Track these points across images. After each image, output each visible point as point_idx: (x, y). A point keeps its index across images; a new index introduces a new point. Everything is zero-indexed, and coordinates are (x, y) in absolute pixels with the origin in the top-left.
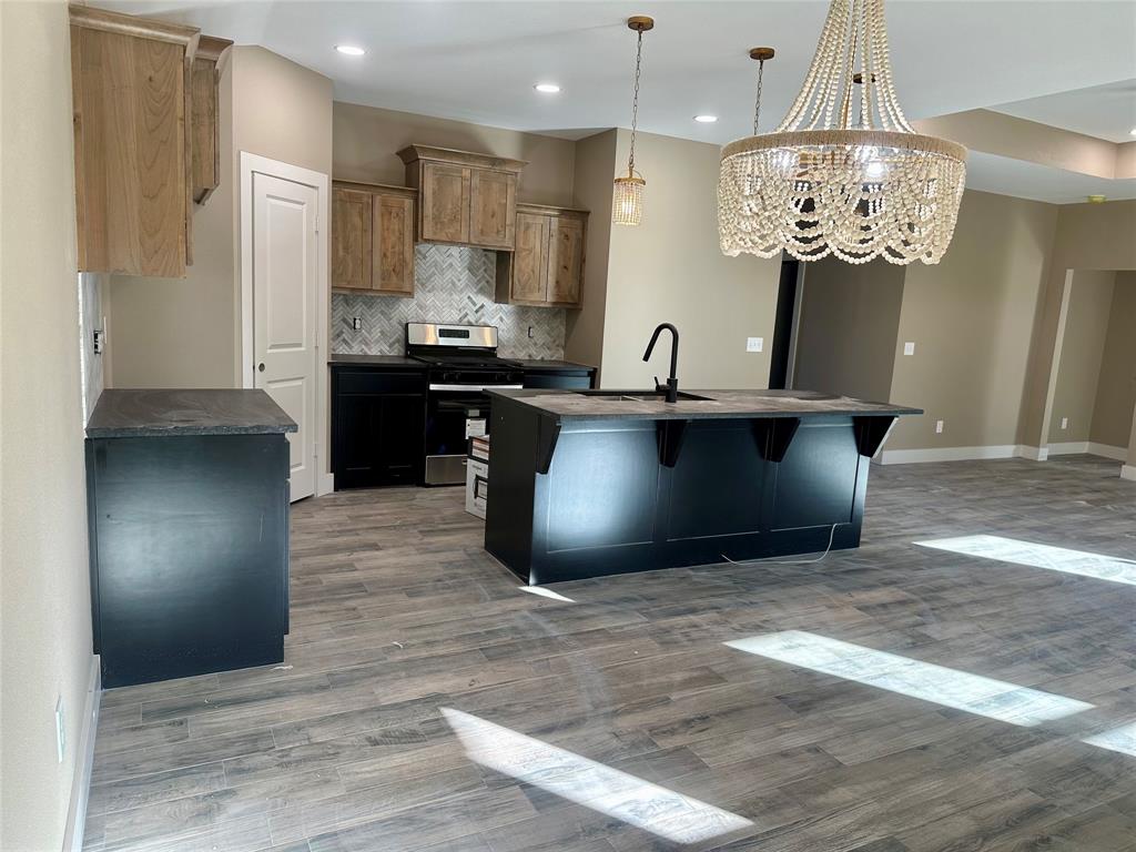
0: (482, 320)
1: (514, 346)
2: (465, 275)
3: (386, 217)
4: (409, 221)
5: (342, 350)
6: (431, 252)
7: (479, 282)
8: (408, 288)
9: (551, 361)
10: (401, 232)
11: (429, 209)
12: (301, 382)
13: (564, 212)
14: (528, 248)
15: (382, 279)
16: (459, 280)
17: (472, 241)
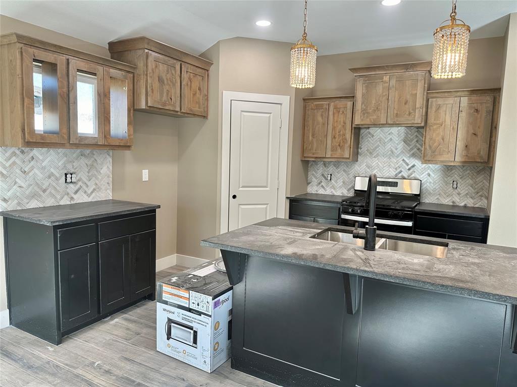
0: (413, 175)
1: (439, 194)
2: (401, 145)
3: (336, 116)
4: (349, 115)
5: (321, 191)
6: (377, 132)
7: (412, 149)
8: (347, 155)
9: (473, 208)
10: (345, 123)
11: (359, 106)
12: (265, 206)
13: (473, 92)
14: (438, 122)
15: (332, 151)
16: (396, 149)
17: (389, 122)
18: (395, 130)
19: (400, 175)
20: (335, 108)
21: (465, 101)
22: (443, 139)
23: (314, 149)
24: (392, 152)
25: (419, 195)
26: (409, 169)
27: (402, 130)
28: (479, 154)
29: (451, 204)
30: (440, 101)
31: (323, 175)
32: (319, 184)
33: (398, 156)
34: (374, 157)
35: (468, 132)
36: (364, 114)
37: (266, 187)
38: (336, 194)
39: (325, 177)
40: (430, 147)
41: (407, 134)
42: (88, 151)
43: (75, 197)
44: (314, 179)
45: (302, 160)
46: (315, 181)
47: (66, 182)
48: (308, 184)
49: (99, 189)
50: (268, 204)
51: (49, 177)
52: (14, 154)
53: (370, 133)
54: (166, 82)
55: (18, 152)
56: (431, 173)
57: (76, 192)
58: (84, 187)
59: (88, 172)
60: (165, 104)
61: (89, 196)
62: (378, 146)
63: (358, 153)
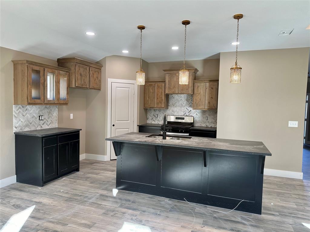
0: (190, 115)
1: (201, 122)
2: (185, 102)
3: (158, 89)
4: (163, 89)
5: (153, 122)
6: (176, 96)
7: (190, 104)
8: (163, 106)
9: (214, 127)
10: (162, 92)
11: (167, 85)
12: (128, 129)
13: (211, 81)
14: (198, 93)
15: (157, 104)
16: (184, 104)
17: (179, 92)
18: (182, 95)
19: (185, 115)
20: (158, 86)
21: (208, 84)
22: (200, 100)
23: (149, 104)
24: (182, 105)
25: (193, 123)
26: (189, 112)
27: (185, 95)
28: (214, 105)
29: (206, 126)
30: (199, 84)
31: (154, 115)
32: (152, 119)
33: (184, 107)
34: (175, 107)
35: (209, 97)
36: (169, 89)
37: (128, 121)
38: (159, 123)
39: (155, 116)
40: (196, 103)
41: (187, 97)
42: (48, 106)
43: (43, 126)
44: (150, 117)
45: (144, 109)
46: (150, 118)
47: (39, 120)
48: (147, 119)
49: (53, 122)
50: (129, 128)
51: (33, 117)
52: (20, 108)
53: (173, 97)
54: (83, 76)
55: (21, 107)
56: (197, 114)
57: (43, 124)
58: (46, 122)
59: (48, 115)
60: (82, 85)
61: (48, 126)
62: (176, 102)
63: (168, 105)
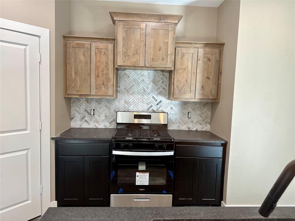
0: (160, 109)
1: (179, 123)
2: (151, 86)
5: (85, 126)
6: (132, 74)
7: (159, 88)
8: (111, 94)
9: (202, 131)
11: (120, 48)
13: (207, 45)
15: (97, 89)
16: (148, 88)
17: (147, 65)
18: (145, 73)
19: (151, 109)
20: (97, 48)
22: (186, 81)
23: (78, 87)
24: (144, 90)
25: (167, 125)
26: (157, 104)
27: (151, 72)
31: (86, 111)
32: (83, 118)
33: (149, 94)
34: (131, 94)
36: (125, 56)
37: (26, 130)
38: (99, 127)
39: (88, 112)
40: (178, 87)
41: (155, 76)
46: (78, 116)
48: (72, 119)
53: (126, 74)
56: (173, 107)
62: (133, 85)
63: (117, 91)
